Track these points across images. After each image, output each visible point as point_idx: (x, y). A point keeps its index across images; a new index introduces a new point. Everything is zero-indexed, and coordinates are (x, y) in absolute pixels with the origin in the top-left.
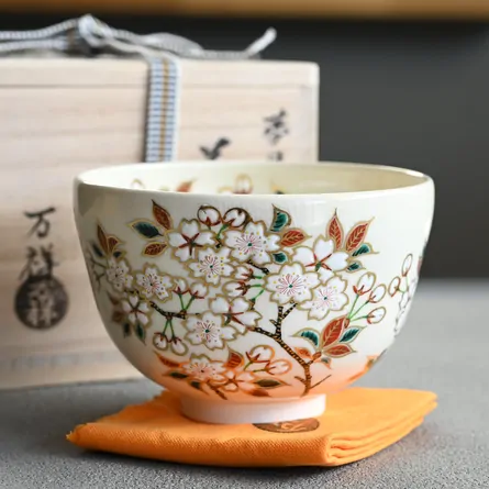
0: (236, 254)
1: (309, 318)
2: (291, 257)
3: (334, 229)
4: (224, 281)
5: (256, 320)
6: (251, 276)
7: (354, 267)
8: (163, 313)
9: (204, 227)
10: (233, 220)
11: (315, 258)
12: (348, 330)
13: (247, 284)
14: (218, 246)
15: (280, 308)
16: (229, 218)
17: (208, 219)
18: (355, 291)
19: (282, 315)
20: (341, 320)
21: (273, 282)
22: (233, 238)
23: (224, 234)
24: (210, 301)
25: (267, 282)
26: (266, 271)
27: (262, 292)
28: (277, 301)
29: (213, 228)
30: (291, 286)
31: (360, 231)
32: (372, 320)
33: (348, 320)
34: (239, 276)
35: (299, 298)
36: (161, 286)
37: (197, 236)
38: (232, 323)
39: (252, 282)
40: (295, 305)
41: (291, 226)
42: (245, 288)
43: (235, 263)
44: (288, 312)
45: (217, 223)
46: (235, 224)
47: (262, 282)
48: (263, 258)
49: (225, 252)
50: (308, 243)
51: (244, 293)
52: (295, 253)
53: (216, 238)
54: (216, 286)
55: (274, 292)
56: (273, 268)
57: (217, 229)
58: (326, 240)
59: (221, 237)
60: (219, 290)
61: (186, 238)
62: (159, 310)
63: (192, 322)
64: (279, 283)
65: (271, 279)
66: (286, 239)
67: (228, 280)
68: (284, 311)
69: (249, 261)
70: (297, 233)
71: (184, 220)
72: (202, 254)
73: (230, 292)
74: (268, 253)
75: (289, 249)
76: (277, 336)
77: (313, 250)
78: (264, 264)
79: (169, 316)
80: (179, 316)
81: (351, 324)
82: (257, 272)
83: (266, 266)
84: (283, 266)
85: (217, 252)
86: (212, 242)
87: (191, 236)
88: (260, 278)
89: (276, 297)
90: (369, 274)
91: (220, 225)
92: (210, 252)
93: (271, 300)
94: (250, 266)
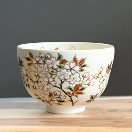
0: (49, 66)
1: (70, 84)
2: (63, 67)
3: (75, 60)
4: (46, 73)
5: (55, 84)
6: (53, 72)
7: (82, 70)
9: (41, 58)
10: (47, 57)
11: (70, 67)
12: (82, 88)
14: (44, 64)
15: (61, 81)
16: (47, 56)
17: (42, 56)
18: (83, 77)
19: (62, 83)
20: (79, 85)
21: (59, 74)
22: (48, 61)
25: (57, 74)
26: (57, 71)
27: (56, 76)
28: (60, 79)
29: (43, 59)
30: (64, 75)
31: (83, 61)
32: (89, 85)
33: (82, 85)
34: (50, 72)
36: (32, 74)
37: (39, 61)
38: (49, 84)
39: (53, 73)
40: (65, 80)
41: (63, 59)
42: (52, 75)
43: (49, 68)
44: (63, 82)
46: (48, 58)
47: (56, 73)
48: (56, 67)
49: (46, 65)
50: (68, 63)
51: (51, 76)
52: (64, 66)
53: (44, 61)
55: (59, 76)
58: (73, 63)
59: (45, 61)
60: (45, 75)
61: (36, 61)
62: (32, 80)
63: (40, 84)
64: (60, 74)
65: (58, 73)
66: (61, 62)
68: (62, 81)
69: (52, 68)
70: (64, 61)
71: (36, 56)
72: (41, 66)
73: (48, 76)
74: (57, 66)
75: (62, 65)
76: (61, 88)
77: (69, 65)
78: (56, 69)
79: (34, 82)
80: (36, 82)
81: (82, 86)
82: (55, 71)
84: (61, 69)
87: (38, 60)
88: (55, 72)
89: (60, 78)
90: (87, 72)
91: (45, 58)
93: (59, 78)
94: (52, 69)
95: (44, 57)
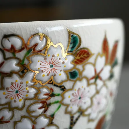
1: (89, 121)
2: (81, 73)
4: (28, 103)
9: (8, 55)
10: (36, 45)
11: (95, 71)
13: (48, 102)
15: (72, 117)
16: (33, 43)
17: (13, 47)
19: (73, 123)
21: (68, 97)
22: (37, 61)
23: (29, 60)
24: (15, 123)
25: (63, 98)
26: (63, 89)
27: (59, 107)
28: (70, 113)
29: (18, 55)
30: (80, 98)
34: (42, 96)
35: (84, 107)
39: (52, 100)
40: (81, 112)
41: (82, 46)
44: (77, 119)
45: (22, 49)
48: (61, 77)
50: (91, 60)
51: (45, 111)
52: (84, 69)
53: (20, 63)
54: (21, 109)
56: (68, 85)
57: (21, 55)
58: (101, 56)
59: (26, 62)
60: (23, 113)
64: (72, 97)
66: (78, 58)
67: (32, 101)
69: (51, 82)
70: (85, 52)
73: (34, 111)
74: (65, 71)
75: (80, 67)
77: (94, 65)
78: (63, 82)
82: (57, 90)
83: (64, 84)
84: (75, 82)
85: (22, 77)
86: (17, 68)
88: (58, 95)
89: (69, 109)
91: (25, 51)
92: (16, 78)
93: (66, 112)
94: (50, 86)
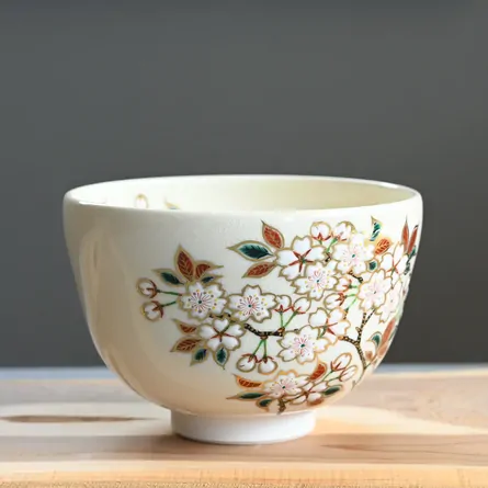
0: (341, 267)
1: (380, 321)
2: (379, 264)
3: (406, 234)
4: (326, 293)
5: (346, 329)
6: (350, 287)
8: (258, 333)
9: (316, 242)
10: (341, 234)
11: (393, 263)
13: (345, 294)
14: (327, 261)
15: (364, 315)
16: (339, 232)
17: (320, 235)
19: (364, 322)
21: (364, 290)
22: (340, 251)
23: (333, 247)
24: (310, 315)
25: (359, 291)
26: (361, 280)
27: (354, 301)
28: (363, 309)
29: (324, 243)
30: (375, 293)
34: (340, 288)
35: (377, 304)
36: (261, 306)
37: (308, 252)
39: (350, 292)
40: (374, 309)
42: (342, 298)
43: (338, 276)
44: (369, 318)
46: (343, 237)
48: (360, 268)
49: (332, 264)
50: (390, 250)
51: (341, 304)
52: (382, 261)
53: (326, 252)
54: (318, 300)
55: (363, 300)
56: (365, 277)
57: (326, 244)
58: (401, 245)
59: (331, 251)
60: (320, 304)
61: (297, 255)
62: (254, 331)
63: (289, 338)
64: (368, 291)
65: (364, 286)
67: (330, 292)
68: (366, 317)
69: (350, 273)
70: (386, 241)
71: (297, 238)
72: (311, 269)
73: (330, 304)
74: (366, 262)
75: (379, 257)
76: (357, 343)
77: (393, 255)
78: (361, 273)
79: (264, 335)
80: (276, 334)
82: (355, 282)
83: (362, 276)
84: (373, 273)
85: (324, 266)
86: (322, 257)
87: (302, 253)
88: (356, 287)
91: (331, 240)
92: (319, 266)
93: (360, 308)
94: (350, 277)
95: (329, 237)
